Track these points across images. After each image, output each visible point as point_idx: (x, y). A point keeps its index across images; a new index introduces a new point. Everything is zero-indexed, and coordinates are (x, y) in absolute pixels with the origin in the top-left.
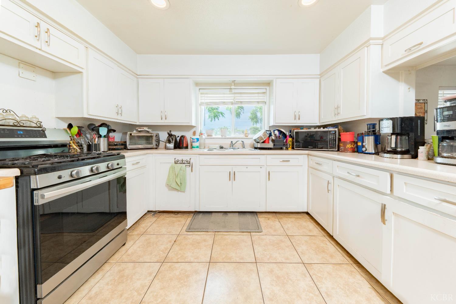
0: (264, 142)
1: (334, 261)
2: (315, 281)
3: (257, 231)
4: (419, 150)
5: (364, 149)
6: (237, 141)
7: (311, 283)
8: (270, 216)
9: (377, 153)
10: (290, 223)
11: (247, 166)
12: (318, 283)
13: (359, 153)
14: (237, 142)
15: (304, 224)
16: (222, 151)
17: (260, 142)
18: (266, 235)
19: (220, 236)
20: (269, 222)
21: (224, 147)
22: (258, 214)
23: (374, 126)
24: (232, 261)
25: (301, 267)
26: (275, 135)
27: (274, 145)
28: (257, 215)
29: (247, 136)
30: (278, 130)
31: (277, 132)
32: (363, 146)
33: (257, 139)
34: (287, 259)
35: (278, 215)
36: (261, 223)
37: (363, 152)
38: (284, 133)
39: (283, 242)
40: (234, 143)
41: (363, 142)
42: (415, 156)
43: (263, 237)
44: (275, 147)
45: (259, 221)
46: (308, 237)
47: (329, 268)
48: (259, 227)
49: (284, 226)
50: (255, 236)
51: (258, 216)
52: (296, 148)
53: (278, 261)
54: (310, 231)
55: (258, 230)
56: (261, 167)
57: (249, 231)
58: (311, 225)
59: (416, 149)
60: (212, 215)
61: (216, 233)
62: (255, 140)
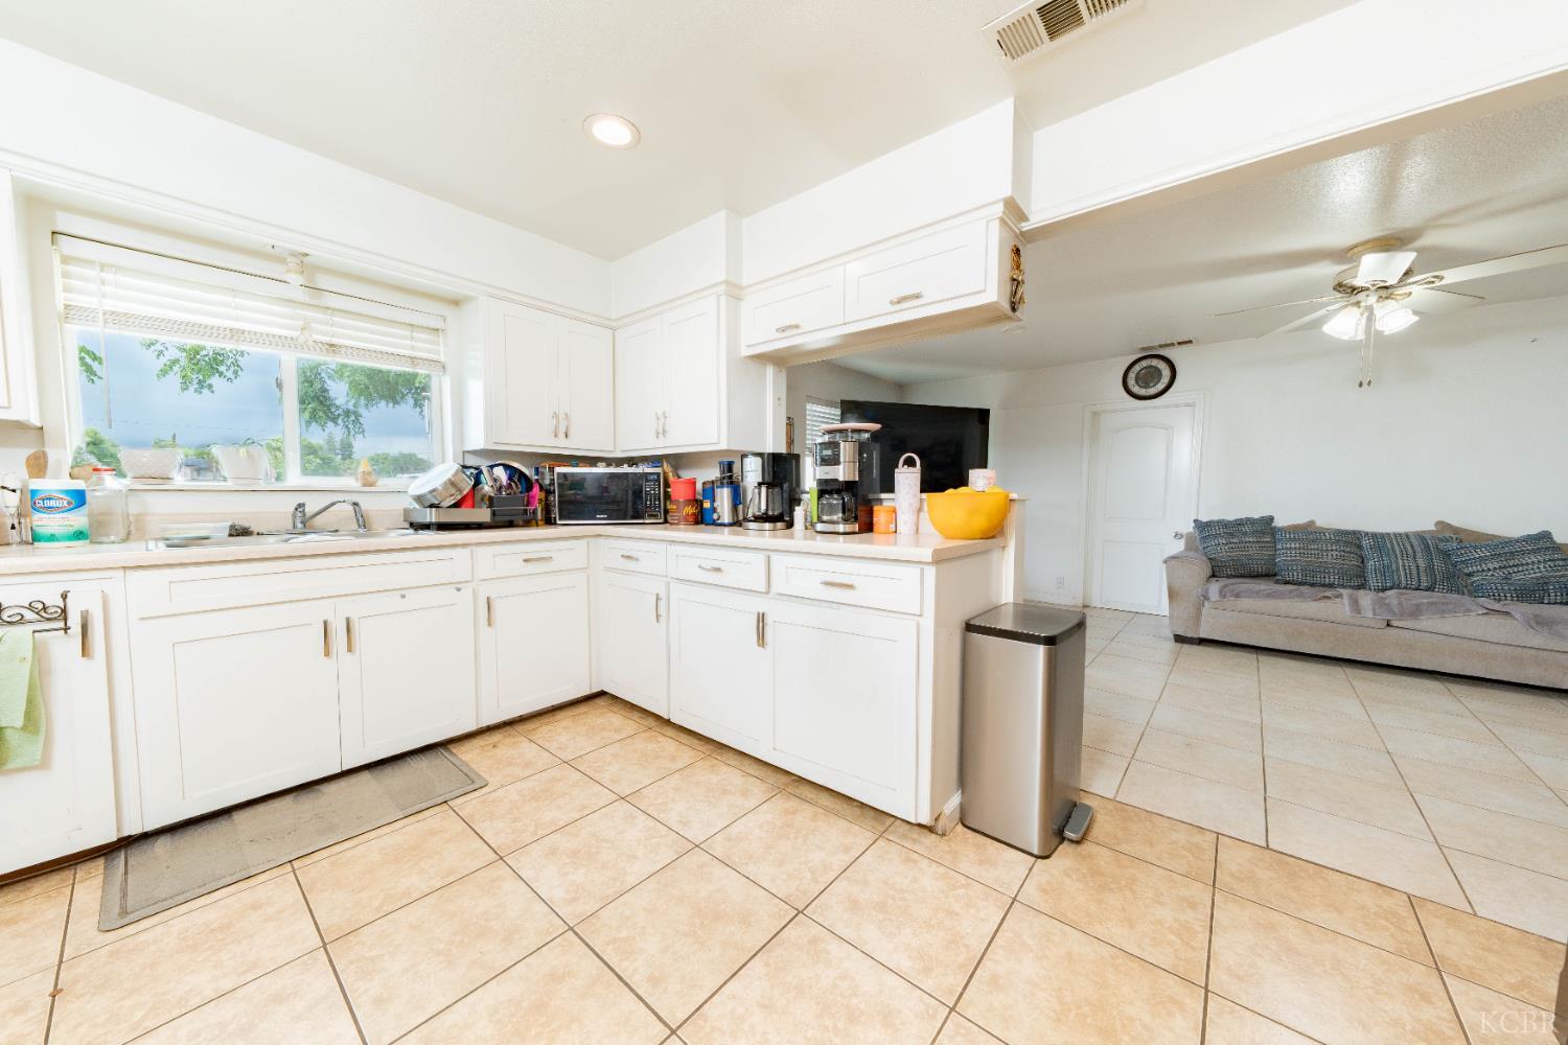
0: (457, 505)
1: (680, 765)
2: (655, 814)
3: (472, 787)
4: (795, 513)
5: (715, 516)
6: (335, 500)
7: (651, 823)
8: (496, 737)
9: (736, 523)
10: (563, 735)
11: (403, 592)
12: (661, 817)
13: (706, 524)
14: (333, 504)
15: (600, 721)
16: (243, 548)
17: (442, 504)
18: (502, 786)
19: (324, 863)
20: (498, 752)
21: (255, 528)
22: (450, 747)
23: (730, 466)
24: (415, 895)
25: (622, 808)
26: (495, 480)
27: (494, 514)
28: (449, 750)
29: (371, 485)
30: (506, 467)
31: (500, 472)
32: (714, 510)
33: (429, 496)
34: (584, 807)
35: (520, 728)
36: (473, 766)
37: (714, 523)
38: (522, 474)
39: (560, 780)
40: (310, 510)
41: (713, 500)
42: (790, 525)
43: (494, 795)
44: (498, 518)
45: (463, 762)
46: (618, 744)
47: (675, 780)
48: (472, 775)
49: (547, 745)
50: (468, 805)
51: (454, 751)
52: (560, 519)
53: (562, 824)
54: (617, 731)
55: (473, 784)
56: (459, 586)
57: (440, 800)
58: (614, 719)
59: (792, 511)
60: (236, 822)
61: (296, 864)
62: (419, 499)
